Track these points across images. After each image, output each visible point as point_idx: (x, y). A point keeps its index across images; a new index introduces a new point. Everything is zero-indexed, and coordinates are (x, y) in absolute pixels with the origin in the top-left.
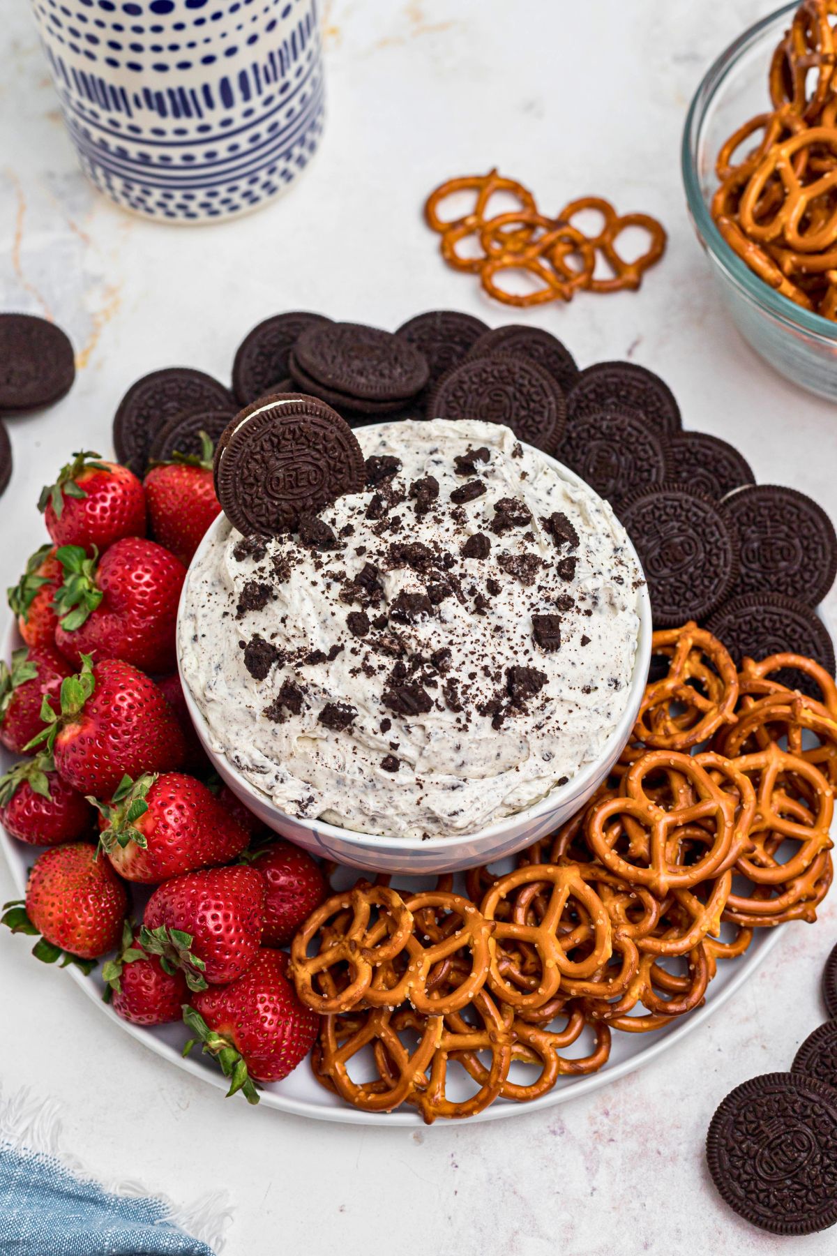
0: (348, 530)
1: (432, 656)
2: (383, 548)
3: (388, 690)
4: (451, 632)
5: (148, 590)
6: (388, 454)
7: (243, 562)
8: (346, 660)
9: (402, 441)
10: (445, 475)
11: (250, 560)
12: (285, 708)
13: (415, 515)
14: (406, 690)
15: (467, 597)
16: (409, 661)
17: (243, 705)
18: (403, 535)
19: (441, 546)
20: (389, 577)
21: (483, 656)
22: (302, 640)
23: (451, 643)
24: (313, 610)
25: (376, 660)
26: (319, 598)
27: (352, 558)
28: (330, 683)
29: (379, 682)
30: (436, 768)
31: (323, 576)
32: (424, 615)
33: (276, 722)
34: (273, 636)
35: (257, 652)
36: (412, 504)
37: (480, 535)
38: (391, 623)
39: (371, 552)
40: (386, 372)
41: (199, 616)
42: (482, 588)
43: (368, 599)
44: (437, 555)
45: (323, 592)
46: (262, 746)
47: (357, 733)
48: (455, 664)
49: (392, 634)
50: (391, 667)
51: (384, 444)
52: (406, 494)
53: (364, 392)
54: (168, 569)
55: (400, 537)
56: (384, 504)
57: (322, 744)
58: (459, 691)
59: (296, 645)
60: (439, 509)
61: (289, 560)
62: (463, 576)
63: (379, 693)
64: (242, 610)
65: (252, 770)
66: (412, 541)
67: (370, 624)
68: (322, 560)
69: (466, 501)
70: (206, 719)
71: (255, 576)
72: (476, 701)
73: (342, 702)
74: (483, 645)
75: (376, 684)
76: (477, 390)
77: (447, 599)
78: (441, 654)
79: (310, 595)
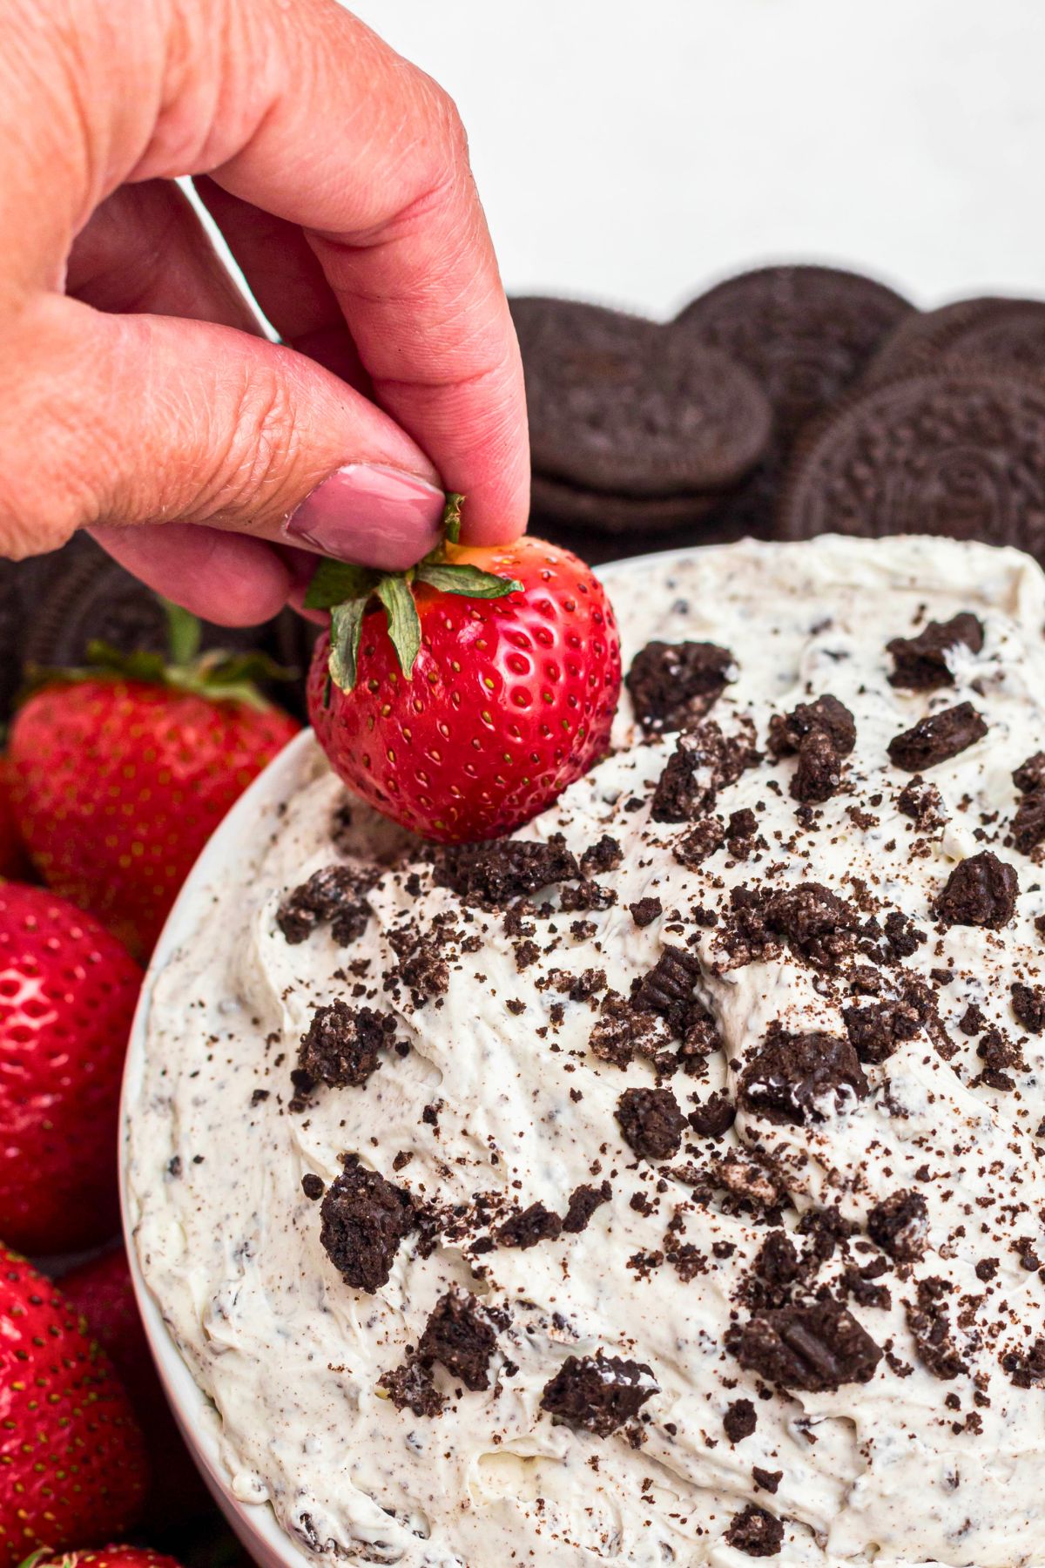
0: (606, 854)
1: (872, 1214)
2: (709, 903)
3: (745, 1316)
4: (920, 1142)
5: (34, 1024)
6: (698, 637)
7: (306, 945)
8: (618, 1229)
9: (733, 598)
10: (862, 690)
11: (321, 937)
12: (439, 1371)
13: (794, 805)
14: (799, 1319)
15: (957, 1037)
16: (802, 1230)
17: (320, 1364)
18: (766, 863)
19: (875, 891)
20: (731, 986)
21: (1015, 1211)
22: (487, 1171)
23: (922, 1175)
24: (515, 1083)
25: (704, 1229)
26: (531, 1049)
27: (621, 934)
28: (573, 1299)
29: (718, 1293)
30: (887, 1540)
31: (540, 984)
32: (843, 1095)
33: (418, 1413)
34: (401, 1161)
35: (359, 1209)
36: (784, 773)
37: (985, 860)
38: (744, 1120)
39: (676, 916)
40: (661, 419)
41: (184, 1102)
42: (998, 1012)
43: (673, 1048)
44: (864, 918)
45: (542, 1032)
46: (377, 1483)
47: (653, 1442)
48: (937, 1237)
49: (750, 1151)
50: (751, 1249)
51: (682, 609)
52: (761, 747)
53: (607, 473)
54: (87, 963)
55: (759, 870)
56: (703, 776)
57: (554, 1477)
58: (953, 1314)
59: (471, 1188)
60: (861, 786)
61: (441, 941)
62: (942, 977)
63: (717, 1327)
64: (305, 1085)
65: (350, 1554)
66: (792, 880)
67: (683, 1123)
68: (534, 939)
69: (933, 763)
70: (212, 1402)
71: (340, 985)
72: (1001, 1341)
73: (609, 1354)
74: (1015, 1179)
75: (709, 1300)
76: (908, 464)
77: (904, 1048)
78: (899, 1209)
79: (506, 1040)
